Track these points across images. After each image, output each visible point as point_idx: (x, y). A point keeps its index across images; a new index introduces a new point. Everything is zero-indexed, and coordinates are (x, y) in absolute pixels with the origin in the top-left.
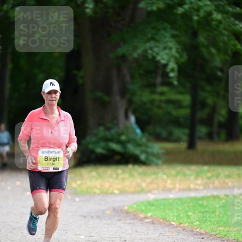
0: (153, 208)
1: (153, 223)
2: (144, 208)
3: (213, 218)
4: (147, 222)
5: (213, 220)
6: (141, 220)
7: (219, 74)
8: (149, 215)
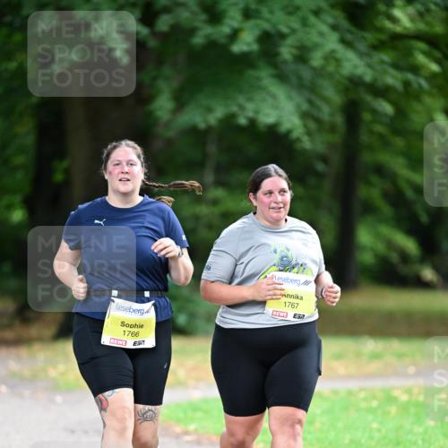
0: (199, 414)
1: (198, 442)
2: (181, 415)
3: (309, 433)
4: (188, 442)
5: (309, 437)
6: (178, 436)
7: (320, 167)
8: (192, 427)
